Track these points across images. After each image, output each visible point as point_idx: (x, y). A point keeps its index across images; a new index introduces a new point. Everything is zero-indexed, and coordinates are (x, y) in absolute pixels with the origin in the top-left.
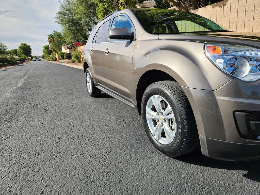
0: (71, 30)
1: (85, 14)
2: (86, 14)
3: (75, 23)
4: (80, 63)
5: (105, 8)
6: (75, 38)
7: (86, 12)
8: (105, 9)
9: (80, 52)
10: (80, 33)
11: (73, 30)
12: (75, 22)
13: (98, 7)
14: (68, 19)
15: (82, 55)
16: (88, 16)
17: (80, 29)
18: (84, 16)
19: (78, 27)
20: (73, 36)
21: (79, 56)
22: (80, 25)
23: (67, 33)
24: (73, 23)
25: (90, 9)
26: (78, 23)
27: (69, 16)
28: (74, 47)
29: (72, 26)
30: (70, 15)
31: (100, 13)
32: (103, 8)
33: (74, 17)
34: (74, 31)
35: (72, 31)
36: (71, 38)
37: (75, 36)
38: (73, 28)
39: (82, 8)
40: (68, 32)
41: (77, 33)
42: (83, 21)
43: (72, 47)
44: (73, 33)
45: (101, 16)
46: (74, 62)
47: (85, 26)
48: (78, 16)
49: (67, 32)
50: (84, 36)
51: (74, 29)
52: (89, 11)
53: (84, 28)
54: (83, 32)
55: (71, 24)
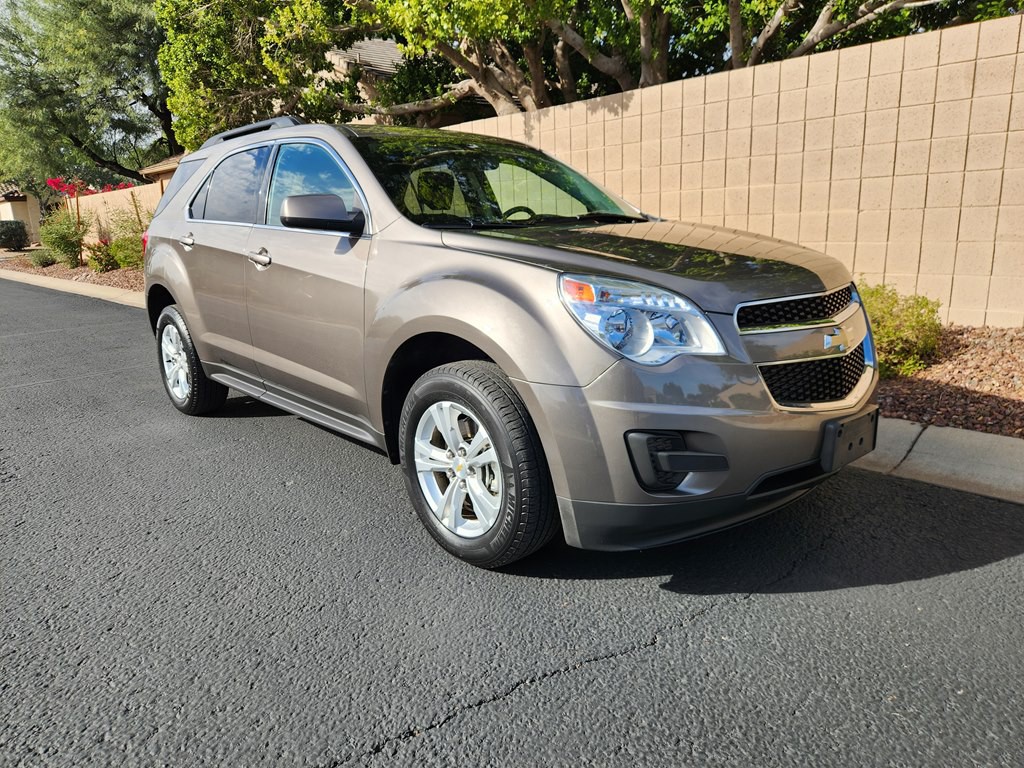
0: (25, 122)
1: (94, 57)
2: (101, 58)
3: (48, 91)
4: (80, 268)
5: (201, 55)
6: (48, 159)
7: (97, 50)
8: (198, 57)
9: (80, 223)
10: (71, 137)
11: (34, 122)
12: (45, 87)
13: (166, 47)
14: (7, 72)
15: (90, 234)
16: (108, 68)
17: (73, 120)
18: (91, 64)
19: (60, 111)
20: (36, 147)
21: (74, 239)
22: (68, 100)
23: (7, 132)
24: (36, 90)
25: (120, 38)
26: (61, 92)
27: (15, 61)
28: (37, 194)
29: (26, 104)
30: (19, 56)
31: (177, 72)
32: (188, 53)
33: (40, 68)
34: (41, 125)
35: (34, 128)
36: (26, 158)
37: (47, 149)
38: (39, 114)
39: (82, 32)
40: (12, 130)
41: (54, 137)
42: (86, 88)
43: (26, 193)
44: (38, 135)
45: (185, 85)
46: (47, 263)
47: (94, 110)
48: (60, 66)
49: (7, 128)
50: (89, 151)
51: (41, 119)
52: (114, 46)
53: (90, 118)
54: (86, 133)
55: (26, 93)
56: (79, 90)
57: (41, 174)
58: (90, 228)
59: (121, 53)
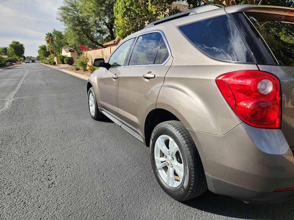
0: (75, 30)
1: (94, 11)
2: (96, 11)
3: (82, 21)
4: (86, 72)
6: (80, 40)
7: (95, 9)
8: (126, 7)
9: (87, 59)
10: (86, 34)
11: (78, 30)
12: (81, 20)
13: (116, 4)
14: (72, 16)
15: (89, 62)
16: (98, 15)
17: (87, 30)
18: (93, 14)
19: (84, 27)
20: (77, 37)
21: (85, 63)
22: (87, 25)
23: (71, 33)
24: (79, 21)
25: (101, 6)
26: (85, 22)
27: (75, 13)
28: (77, 50)
29: (76, 25)
30: (75, 12)
31: (119, 12)
32: (123, 6)
33: (80, 15)
35: (77, 32)
36: (75, 40)
37: (80, 38)
38: (79, 28)
39: (92, 4)
40: (72, 32)
41: (83, 34)
42: (91, 20)
43: (74, 50)
44: (78, 34)
45: (121, 16)
46: (78, 69)
47: (93, 27)
48: (85, 14)
49: (71, 32)
50: (90, 39)
51: (79, 29)
52: (100, 8)
53: (91, 29)
54: (90, 34)
55: (76, 22)
56: (89, 21)
57: (78, 45)
58: (89, 60)
59: (101, 10)
